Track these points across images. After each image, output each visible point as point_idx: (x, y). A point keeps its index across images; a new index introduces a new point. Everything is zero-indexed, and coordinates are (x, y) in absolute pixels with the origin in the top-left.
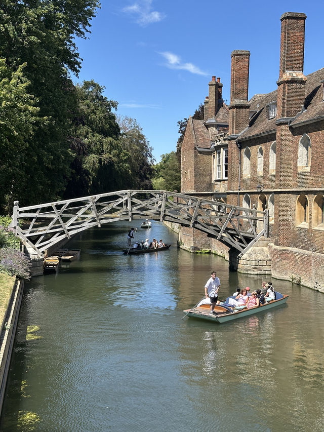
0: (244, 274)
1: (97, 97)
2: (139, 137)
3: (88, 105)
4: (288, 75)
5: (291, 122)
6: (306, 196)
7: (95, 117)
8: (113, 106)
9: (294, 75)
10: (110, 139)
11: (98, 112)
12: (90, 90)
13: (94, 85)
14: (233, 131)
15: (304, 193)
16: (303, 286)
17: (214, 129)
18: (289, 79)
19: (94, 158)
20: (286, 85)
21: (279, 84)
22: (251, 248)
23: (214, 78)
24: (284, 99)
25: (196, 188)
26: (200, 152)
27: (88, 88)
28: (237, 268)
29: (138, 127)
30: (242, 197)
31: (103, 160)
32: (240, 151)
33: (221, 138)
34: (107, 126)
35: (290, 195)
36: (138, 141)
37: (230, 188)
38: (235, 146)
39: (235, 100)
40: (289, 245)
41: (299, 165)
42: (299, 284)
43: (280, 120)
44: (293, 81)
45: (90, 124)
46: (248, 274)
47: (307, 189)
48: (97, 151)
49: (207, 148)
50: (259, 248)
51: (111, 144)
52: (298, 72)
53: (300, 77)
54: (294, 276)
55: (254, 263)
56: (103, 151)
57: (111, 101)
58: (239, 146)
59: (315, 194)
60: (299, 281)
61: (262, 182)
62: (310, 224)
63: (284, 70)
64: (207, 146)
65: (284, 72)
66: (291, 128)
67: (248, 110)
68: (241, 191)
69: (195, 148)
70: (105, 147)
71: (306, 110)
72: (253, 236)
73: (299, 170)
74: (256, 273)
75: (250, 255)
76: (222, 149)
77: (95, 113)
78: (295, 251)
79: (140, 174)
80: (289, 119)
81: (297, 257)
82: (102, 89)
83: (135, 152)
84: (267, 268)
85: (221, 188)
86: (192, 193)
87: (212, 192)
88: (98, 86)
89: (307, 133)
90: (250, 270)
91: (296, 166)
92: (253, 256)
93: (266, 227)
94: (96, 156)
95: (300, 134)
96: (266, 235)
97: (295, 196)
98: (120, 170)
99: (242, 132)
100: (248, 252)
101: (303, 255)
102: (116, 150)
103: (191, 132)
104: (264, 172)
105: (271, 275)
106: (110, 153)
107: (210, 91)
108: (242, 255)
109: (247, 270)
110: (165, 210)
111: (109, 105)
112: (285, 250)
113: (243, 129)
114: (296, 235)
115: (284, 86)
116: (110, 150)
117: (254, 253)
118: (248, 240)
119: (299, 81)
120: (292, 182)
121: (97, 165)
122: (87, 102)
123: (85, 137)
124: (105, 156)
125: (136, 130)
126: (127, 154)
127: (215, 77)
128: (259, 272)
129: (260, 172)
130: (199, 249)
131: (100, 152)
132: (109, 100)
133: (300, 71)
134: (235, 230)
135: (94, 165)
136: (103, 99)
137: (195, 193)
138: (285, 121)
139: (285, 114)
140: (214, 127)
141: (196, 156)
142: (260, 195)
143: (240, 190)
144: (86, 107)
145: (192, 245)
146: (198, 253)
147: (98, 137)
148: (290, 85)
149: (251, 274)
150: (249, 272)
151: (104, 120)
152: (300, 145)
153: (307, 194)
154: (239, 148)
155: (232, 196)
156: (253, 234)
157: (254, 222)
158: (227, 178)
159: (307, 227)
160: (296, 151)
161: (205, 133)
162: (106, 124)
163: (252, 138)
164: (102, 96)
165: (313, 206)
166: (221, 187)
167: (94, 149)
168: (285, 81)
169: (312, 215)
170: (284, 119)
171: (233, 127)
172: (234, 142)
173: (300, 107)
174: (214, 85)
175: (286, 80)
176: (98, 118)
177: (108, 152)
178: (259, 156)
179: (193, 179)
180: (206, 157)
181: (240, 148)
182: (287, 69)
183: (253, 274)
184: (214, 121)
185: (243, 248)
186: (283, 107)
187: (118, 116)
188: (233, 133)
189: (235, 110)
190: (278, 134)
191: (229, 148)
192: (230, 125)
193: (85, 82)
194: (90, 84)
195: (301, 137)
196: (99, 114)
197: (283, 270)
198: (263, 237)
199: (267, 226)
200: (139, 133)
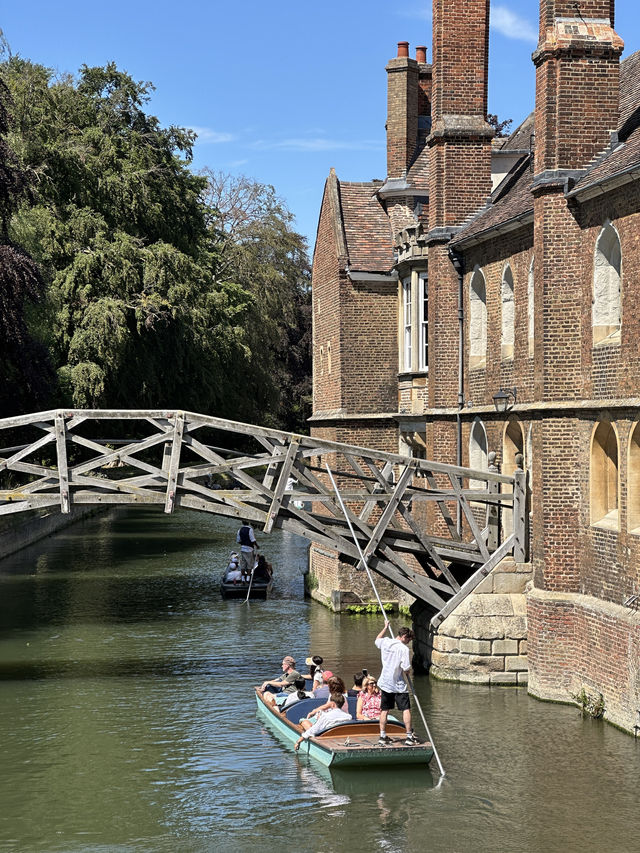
0: (447, 681)
1: (127, 118)
2: (283, 242)
3: (97, 145)
4: (562, 32)
5: (572, 184)
6: (613, 424)
7: (117, 180)
8: (179, 144)
9: (583, 31)
10: (164, 248)
11: (126, 165)
12: (104, 94)
13: (116, 79)
14: (439, 216)
15: (607, 414)
16: (609, 723)
17: (406, 210)
18: (566, 46)
19: (110, 308)
20: (558, 63)
21: (538, 62)
22: (470, 598)
23: (403, 49)
24: (550, 110)
25: (347, 402)
26: (359, 286)
27: (96, 89)
28: (430, 664)
29: (279, 210)
30: (468, 429)
31: (138, 314)
32: (462, 280)
33: (412, 240)
34: (157, 208)
35: (575, 421)
36: (280, 255)
37: (434, 402)
38: (447, 264)
39: (446, 117)
40: (574, 588)
41: (596, 322)
42: (599, 718)
43: (542, 176)
44: (576, 51)
45: (101, 201)
46: (459, 682)
47: (614, 403)
48: (122, 285)
49: (382, 273)
50: (495, 597)
51: (167, 263)
52: (594, 23)
53: (599, 39)
54: (588, 689)
55: (476, 646)
56: (140, 288)
57: (172, 130)
58: (457, 264)
59: (633, 420)
60: (600, 709)
61: (515, 381)
62: (623, 518)
63: (549, 16)
64: (380, 263)
65: (550, 23)
66: (573, 203)
67: (486, 148)
68: (466, 411)
69: (343, 272)
70: (149, 274)
71: (622, 145)
72: (476, 558)
73: (598, 341)
74: (485, 679)
75: (465, 620)
76: (414, 274)
77: (118, 168)
78: (588, 606)
79: (292, 359)
80: (564, 174)
81: (594, 626)
82: (142, 91)
83: (270, 290)
84: (519, 662)
85: (414, 401)
86: (335, 417)
87: (390, 415)
88: (128, 81)
89: (612, 220)
90: (463, 670)
91: (588, 328)
92: (475, 623)
93: (518, 527)
94: (119, 302)
95: (597, 222)
96: (519, 555)
97: (587, 424)
98: (217, 345)
99: (469, 218)
100: (459, 610)
101: (606, 621)
102: (184, 282)
103: (333, 222)
104: (516, 349)
105: (525, 685)
106: (164, 294)
107: (391, 90)
108: (442, 619)
109: (457, 671)
110: (180, 476)
111: (165, 142)
112: (562, 604)
113: (471, 211)
114: (591, 554)
115: (551, 68)
116: (166, 284)
117: (479, 613)
118: (462, 571)
119: (599, 50)
120: (581, 380)
121: (120, 332)
122: (94, 132)
123: (85, 243)
124: (147, 302)
125: (274, 218)
126: (243, 296)
127: (406, 45)
128: (494, 676)
129: (508, 348)
130: (357, 602)
131: (132, 288)
132: (162, 126)
133: (603, 18)
134: (417, 540)
135: (112, 331)
136: (144, 124)
137: (345, 416)
138: (554, 181)
139: (556, 158)
140: (403, 204)
141: (345, 297)
142: (507, 423)
143: (462, 405)
144: (90, 148)
145: (337, 589)
146: (353, 612)
147: (124, 240)
148: (570, 65)
149: (468, 683)
150: (463, 677)
151: (145, 190)
152: (599, 259)
153: (615, 419)
154: (458, 269)
155: (439, 426)
156: (478, 551)
157: (493, 511)
158: (425, 369)
159: (617, 527)
160: (587, 280)
161: (376, 224)
162: (154, 201)
163: (487, 237)
164: (141, 115)
165: (629, 458)
166: (415, 397)
167: (112, 281)
168: (553, 52)
169: (628, 486)
170: (552, 175)
171: (439, 202)
172: (442, 251)
173: (603, 135)
174: (404, 69)
175: (555, 47)
176: (126, 185)
177: (156, 289)
178: (507, 296)
179: (338, 373)
180: (377, 301)
181: (462, 271)
182: (561, 13)
183: (475, 684)
184: (405, 185)
185: (446, 597)
186: (550, 136)
187: (217, 176)
188: (439, 223)
189: (444, 149)
190: (537, 225)
191: (430, 271)
192: (432, 198)
193: (86, 71)
194: (103, 77)
195: (598, 234)
196: (133, 172)
197: (557, 670)
198: (508, 561)
199: (523, 525)
200: (282, 227)
